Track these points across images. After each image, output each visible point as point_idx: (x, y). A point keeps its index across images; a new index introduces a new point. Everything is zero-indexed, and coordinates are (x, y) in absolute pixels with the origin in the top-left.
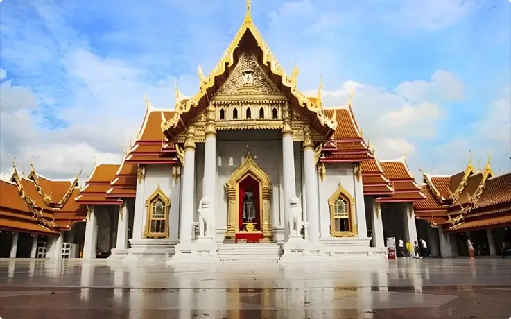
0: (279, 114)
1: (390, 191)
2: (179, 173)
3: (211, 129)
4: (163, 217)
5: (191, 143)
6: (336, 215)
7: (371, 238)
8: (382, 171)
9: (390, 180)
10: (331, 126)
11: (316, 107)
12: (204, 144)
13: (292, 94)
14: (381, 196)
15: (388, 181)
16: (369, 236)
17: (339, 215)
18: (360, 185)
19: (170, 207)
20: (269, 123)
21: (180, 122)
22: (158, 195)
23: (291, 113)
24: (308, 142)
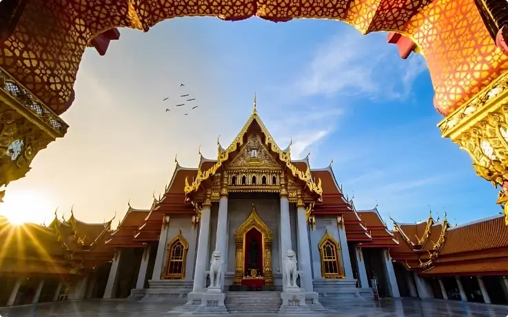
0: (278, 180)
1: (368, 238)
2: (197, 221)
3: (224, 191)
4: (181, 259)
5: (208, 202)
6: (325, 258)
7: (356, 280)
8: (360, 220)
9: (367, 227)
10: (318, 192)
11: (306, 177)
12: (218, 204)
13: (287, 168)
14: (362, 242)
15: (366, 229)
16: (355, 277)
17: (328, 258)
18: (343, 232)
19: (187, 250)
20: (270, 187)
21: (200, 186)
22: (178, 240)
23: (286, 180)
24: (300, 203)
